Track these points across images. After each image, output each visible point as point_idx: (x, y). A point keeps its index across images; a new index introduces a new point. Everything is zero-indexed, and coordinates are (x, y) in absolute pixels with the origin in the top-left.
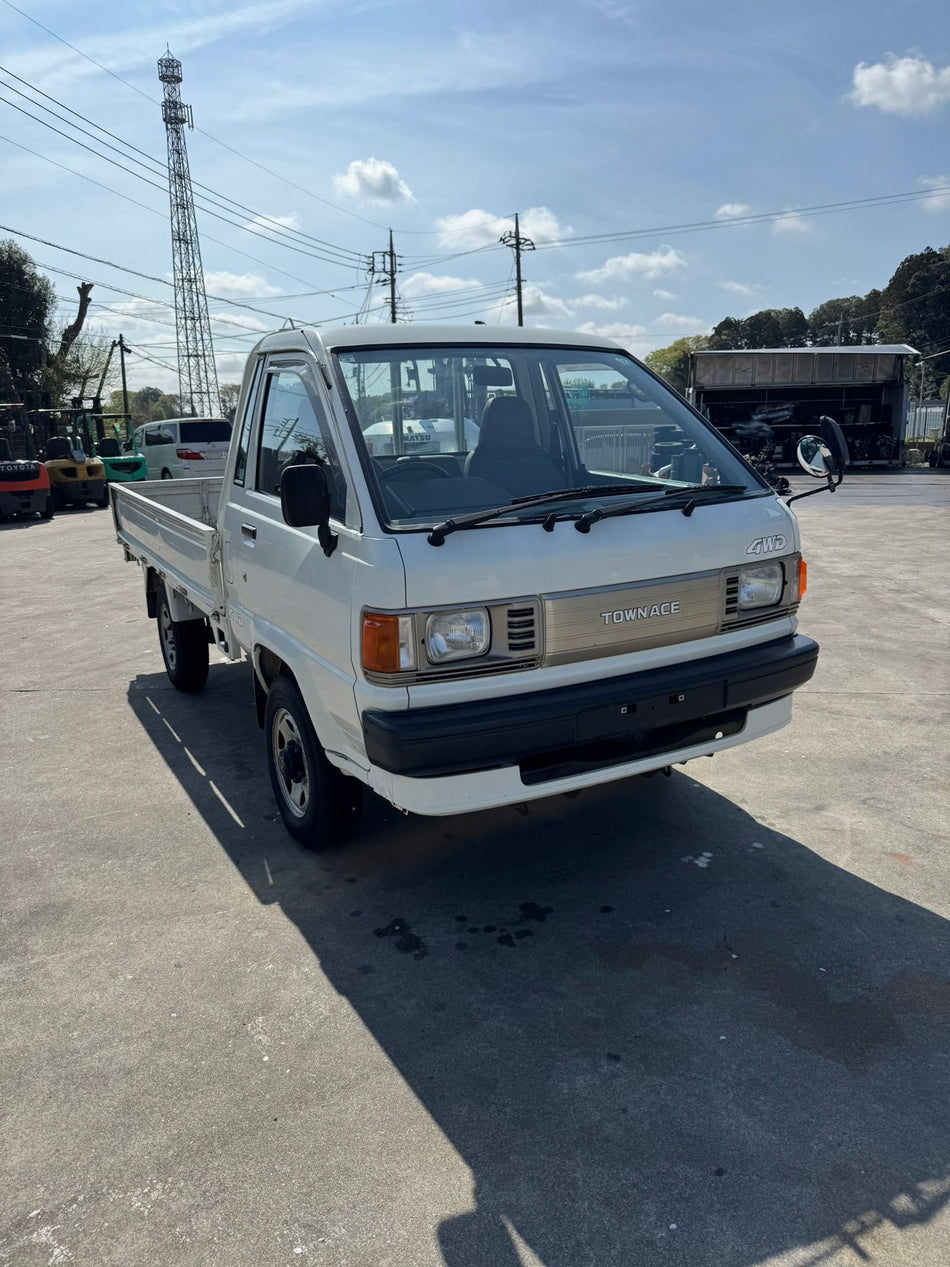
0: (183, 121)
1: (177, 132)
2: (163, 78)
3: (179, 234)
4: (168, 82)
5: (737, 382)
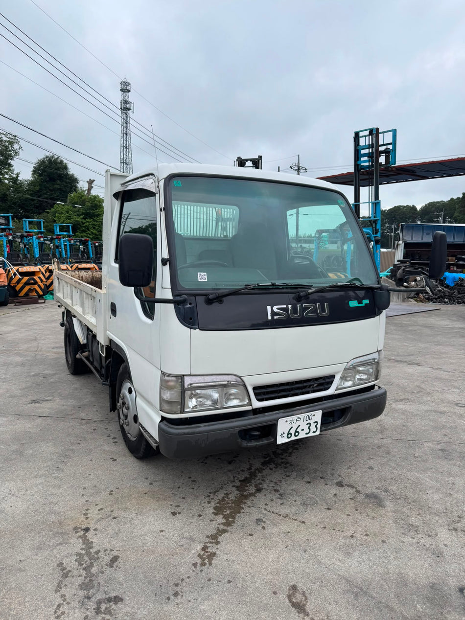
0: (129, 109)
1: (126, 114)
2: (122, 90)
3: (123, 159)
4: (124, 92)
5: (424, 239)
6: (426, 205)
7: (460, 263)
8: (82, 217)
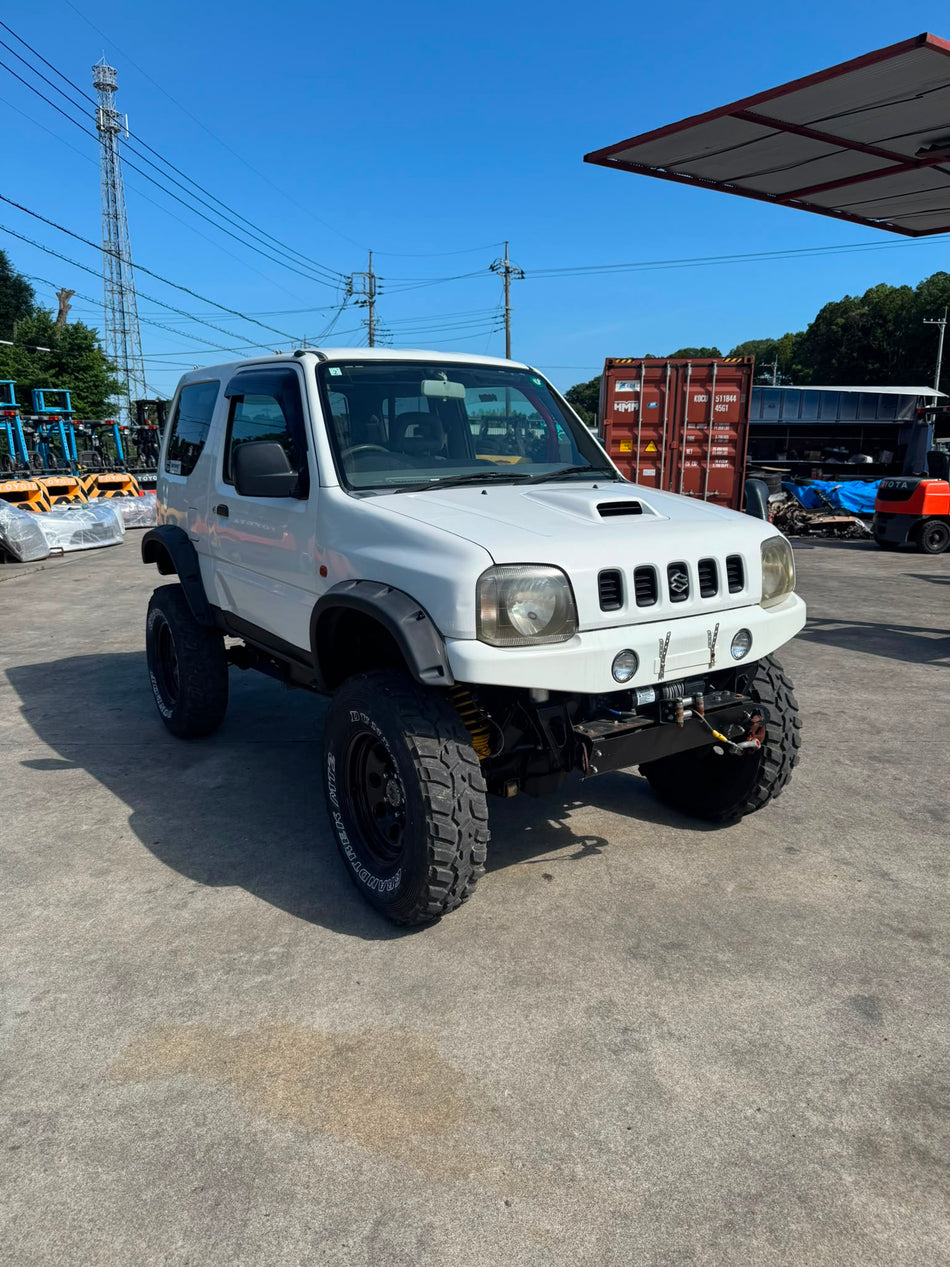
0: (117, 130)
1: (111, 141)
4: (103, 90)
5: (765, 417)
6: (738, 347)
7: (830, 461)
8: (52, 371)
